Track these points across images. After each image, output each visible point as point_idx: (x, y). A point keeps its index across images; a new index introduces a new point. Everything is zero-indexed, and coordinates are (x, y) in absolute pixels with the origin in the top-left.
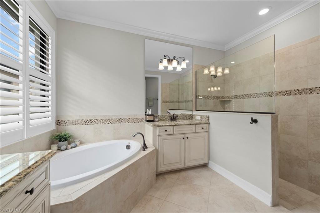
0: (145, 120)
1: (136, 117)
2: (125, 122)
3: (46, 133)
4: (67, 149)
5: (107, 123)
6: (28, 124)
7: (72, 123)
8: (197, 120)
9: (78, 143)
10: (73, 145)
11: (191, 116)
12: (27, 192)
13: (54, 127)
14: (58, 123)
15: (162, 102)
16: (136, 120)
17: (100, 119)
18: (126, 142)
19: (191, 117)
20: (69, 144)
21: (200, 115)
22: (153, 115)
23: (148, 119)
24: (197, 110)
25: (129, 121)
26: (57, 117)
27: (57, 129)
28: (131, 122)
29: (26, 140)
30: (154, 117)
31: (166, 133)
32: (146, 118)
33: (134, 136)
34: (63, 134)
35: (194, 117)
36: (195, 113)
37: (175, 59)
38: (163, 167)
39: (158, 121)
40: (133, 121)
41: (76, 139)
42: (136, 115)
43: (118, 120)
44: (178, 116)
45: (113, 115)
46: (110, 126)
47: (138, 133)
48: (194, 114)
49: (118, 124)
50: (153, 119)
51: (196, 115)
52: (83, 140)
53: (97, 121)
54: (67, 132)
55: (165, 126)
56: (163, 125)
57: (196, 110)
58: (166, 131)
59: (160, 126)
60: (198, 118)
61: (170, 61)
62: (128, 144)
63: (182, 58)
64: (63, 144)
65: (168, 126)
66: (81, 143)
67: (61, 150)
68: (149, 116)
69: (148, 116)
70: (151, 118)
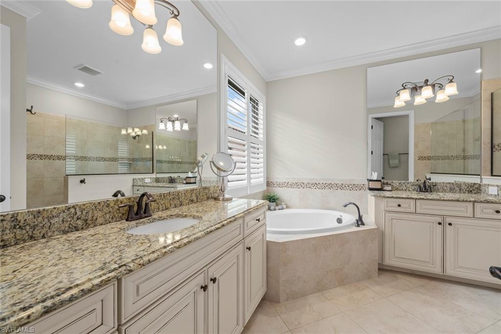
0: (367, 187)
1: (353, 183)
2: (336, 188)
3: (260, 192)
4: (275, 210)
5: (314, 187)
6: (250, 183)
7: (279, 185)
8: (491, 195)
9: (285, 206)
10: (280, 207)
11: (476, 186)
12: (257, 220)
13: (265, 188)
14: (268, 184)
15: (418, 158)
16: (354, 187)
17: (306, 182)
18: (338, 214)
19: (475, 189)
20: (277, 205)
21: (498, 186)
22: (380, 181)
23: (370, 187)
24: (494, 174)
25: (342, 187)
26: (267, 178)
27: (268, 190)
28: (345, 188)
29: (249, 195)
30: (384, 184)
31: (399, 209)
32: (369, 184)
33: (345, 206)
34: (272, 195)
35: (482, 188)
36: (487, 180)
37: (427, 85)
38: (393, 261)
39: (391, 191)
40: (347, 188)
41: (283, 202)
42: (353, 180)
43: (327, 185)
44: (436, 185)
45: (320, 179)
46: (318, 192)
47: (350, 203)
48: (485, 182)
49: (327, 191)
50: (379, 187)
51: (488, 185)
52: (290, 205)
53: (303, 185)
54: (275, 194)
55: (397, 198)
56: (394, 196)
57: (492, 175)
58: (399, 206)
59: (388, 197)
60: (493, 191)
61: (416, 89)
62: (340, 217)
63: (447, 78)
64: (273, 205)
65: (403, 198)
66: (287, 207)
67: (271, 210)
68: (373, 182)
69: (370, 182)
70: (378, 185)
